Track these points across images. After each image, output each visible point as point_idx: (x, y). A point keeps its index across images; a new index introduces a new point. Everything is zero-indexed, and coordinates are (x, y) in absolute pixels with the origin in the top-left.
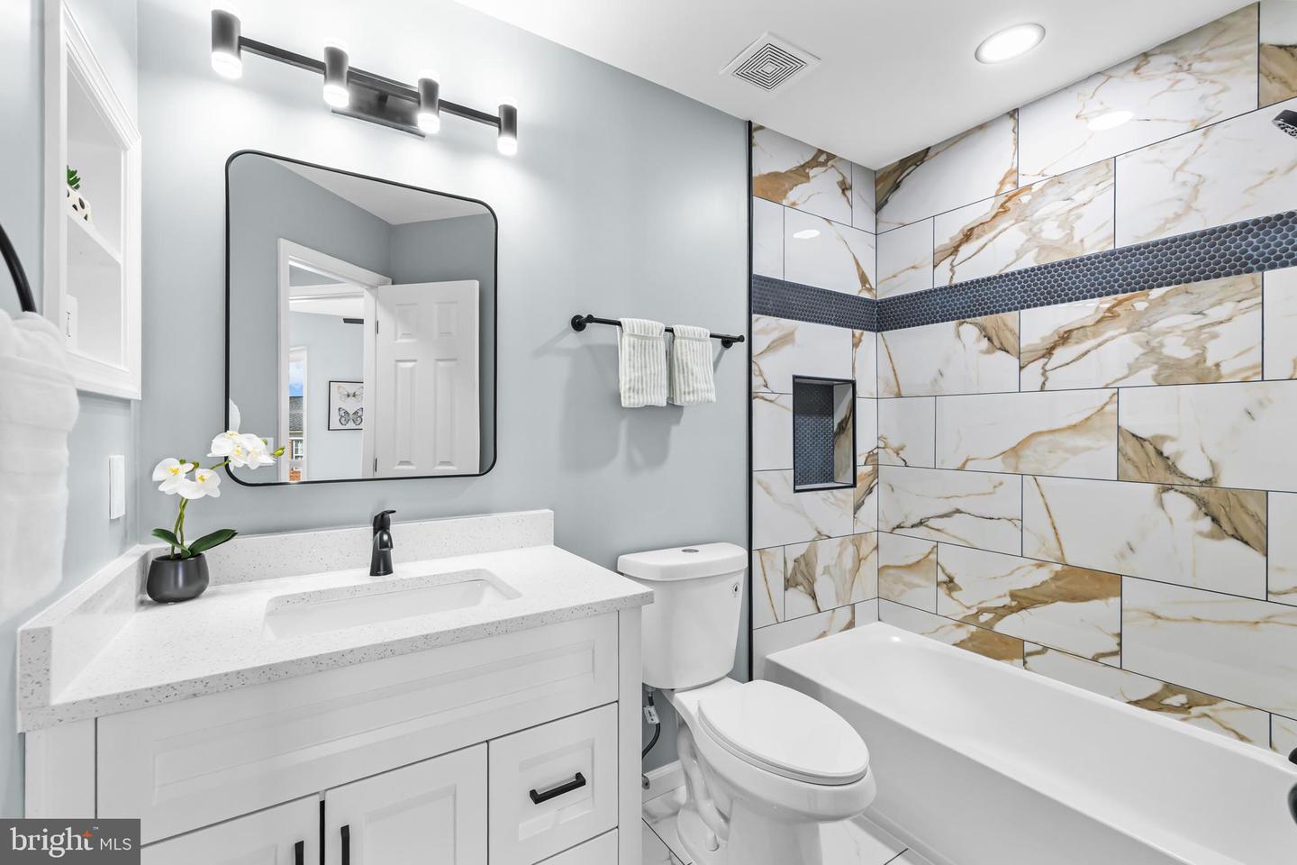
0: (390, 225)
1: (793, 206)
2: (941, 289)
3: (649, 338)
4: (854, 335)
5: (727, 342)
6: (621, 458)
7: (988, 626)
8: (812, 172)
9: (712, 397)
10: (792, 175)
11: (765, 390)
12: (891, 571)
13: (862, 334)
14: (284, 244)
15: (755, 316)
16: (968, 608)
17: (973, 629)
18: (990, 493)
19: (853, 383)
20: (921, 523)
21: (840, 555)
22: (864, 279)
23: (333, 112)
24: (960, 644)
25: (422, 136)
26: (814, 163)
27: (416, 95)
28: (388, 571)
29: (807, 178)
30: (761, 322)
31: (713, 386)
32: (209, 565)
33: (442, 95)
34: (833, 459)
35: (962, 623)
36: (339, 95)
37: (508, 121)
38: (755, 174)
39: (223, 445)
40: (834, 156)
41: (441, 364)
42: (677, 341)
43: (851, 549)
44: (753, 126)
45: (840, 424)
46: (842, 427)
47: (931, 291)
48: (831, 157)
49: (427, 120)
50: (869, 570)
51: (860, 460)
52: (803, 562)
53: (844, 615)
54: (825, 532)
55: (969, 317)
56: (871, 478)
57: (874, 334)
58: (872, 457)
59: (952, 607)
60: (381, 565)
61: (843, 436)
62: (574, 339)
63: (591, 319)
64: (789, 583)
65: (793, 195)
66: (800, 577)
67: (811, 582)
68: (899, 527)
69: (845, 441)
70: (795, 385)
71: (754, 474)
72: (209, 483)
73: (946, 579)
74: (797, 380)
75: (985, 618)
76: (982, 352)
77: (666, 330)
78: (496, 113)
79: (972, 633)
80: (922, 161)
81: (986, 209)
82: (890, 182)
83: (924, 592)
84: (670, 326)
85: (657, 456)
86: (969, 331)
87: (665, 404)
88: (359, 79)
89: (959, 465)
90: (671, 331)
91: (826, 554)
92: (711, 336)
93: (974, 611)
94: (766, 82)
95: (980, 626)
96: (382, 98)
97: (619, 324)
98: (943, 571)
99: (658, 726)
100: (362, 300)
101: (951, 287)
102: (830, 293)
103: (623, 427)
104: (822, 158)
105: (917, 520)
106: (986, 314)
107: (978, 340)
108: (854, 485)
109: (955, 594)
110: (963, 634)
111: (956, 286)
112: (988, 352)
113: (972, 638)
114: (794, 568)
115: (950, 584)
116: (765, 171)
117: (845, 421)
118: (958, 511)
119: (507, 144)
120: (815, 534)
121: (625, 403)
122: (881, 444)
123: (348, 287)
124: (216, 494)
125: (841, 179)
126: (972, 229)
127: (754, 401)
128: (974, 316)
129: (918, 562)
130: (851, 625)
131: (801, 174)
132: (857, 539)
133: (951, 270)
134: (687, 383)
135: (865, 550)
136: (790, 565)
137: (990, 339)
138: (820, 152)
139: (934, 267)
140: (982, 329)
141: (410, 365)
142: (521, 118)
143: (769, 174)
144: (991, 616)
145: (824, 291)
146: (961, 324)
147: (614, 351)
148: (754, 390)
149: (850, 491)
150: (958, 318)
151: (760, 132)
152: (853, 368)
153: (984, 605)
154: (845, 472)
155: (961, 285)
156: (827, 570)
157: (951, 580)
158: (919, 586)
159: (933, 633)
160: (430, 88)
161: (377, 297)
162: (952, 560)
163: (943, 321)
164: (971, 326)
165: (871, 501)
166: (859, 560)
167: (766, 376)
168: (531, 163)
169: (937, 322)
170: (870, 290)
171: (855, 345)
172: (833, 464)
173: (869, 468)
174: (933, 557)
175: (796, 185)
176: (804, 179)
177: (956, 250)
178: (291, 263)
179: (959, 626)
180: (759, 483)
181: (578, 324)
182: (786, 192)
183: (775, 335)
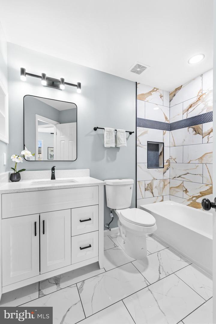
0: (59, 111)
1: (147, 101)
2: (184, 120)
3: (111, 132)
4: (163, 132)
5: (131, 133)
6: (105, 158)
7: (195, 201)
8: (152, 93)
9: (126, 145)
10: (147, 94)
11: (140, 144)
12: (173, 188)
13: (166, 131)
14: (37, 115)
15: (137, 127)
16: (190, 196)
17: (191, 201)
18: (195, 169)
19: (163, 143)
20: (180, 177)
21: (159, 184)
22: (166, 118)
23: (44, 86)
24: (188, 205)
25: (61, 90)
26: (153, 91)
27: (60, 81)
28: (54, 179)
29: (151, 94)
30: (139, 129)
31: (126, 142)
32: (21, 176)
33: (65, 81)
34: (159, 162)
35: (189, 200)
36: (45, 83)
37: (79, 85)
38: (137, 94)
39: (23, 153)
40: (158, 89)
41: (70, 141)
42: (118, 133)
43: (162, 183)
44: (137, 83)
45: (160, 153)
46: (161, 154)
47: (182, 120)
48: (157, 89)
49: (62, 86)
50: (167, 188)
51: (165, 162)
52: (150, 185)
53: (161, 198)
54: (155, 178)
55: (191, 126)
56: (168, 166)
57: (169, 131)
58: (168, 161)
59: (186, 196)
60: (53, 177)
61: (161, 156)
62: (94, 132)
63: (97, 128)
64: (146, 190)
65: (147, 99)
66: (149, 188)
67: (152, 190)
68: (175, 178)
69: (161, 157)
70: (148, 143)
71: (137, 164)
72: (21, 160)
73: (185, 190)
74: (148, 142)
75: (194, 198)
76: (194, 134)
77: (115, 130)
78: (76, 84)
79: (191, 202)
80: (180, 89)
81: (195, 99)
82: (173, 94)
83: (180, 193)
84: (116, 129)
85: (114, 158)
86: (191, 129)
87: (115, 147)
88: (48, 79)
89: (188, 162)
90: (116, 130)
91: (155, 183)
92: (126, 132)
93: (192, 197)
94: (138, 73)
95: (193, 201)
96: (53, 83)
97: (104, 129)
98: (185, 188)
99: (113, 217)
100: (53, 128)
101: (187, 119)
102: (157, 122)
103: (106, 151)
104: (155, 90)
105: (179, 176)
106: (195, 125)
107: (193, 132)
108: (163, 168)
109: (187, 193)
110: (189, 203)
111: (188, 119)
112: (195, 134)
113: (191, 203)
114: (147, 186)
115: (186, 191)
116: (140, 93)
117: (161, 152)
118: (188, 173)
119: (79, 90)
120: (153, 178)
121: (105, 146)
122: (171, 158)
123: (51, 125)
124: (22, 162)
125: (160, 94)
126: (192, 105)
127: (137, 147)
128: (192, 126)
129: (179, 186)
130: (162, 200)
131: (150, 93)
132: (164, 180)
133: (187, 115)
134: (120, 142)
135: (166, 183)
136: (146, 185)
137: (196, 131)
138: (155, 88)
139: (183, 114)
140: (194, 129)
141: (63, 142)
142: (82, 85)
143: (141, 94)
144: (195, 198)
145: (155, 121)
146: (189, 128)
147: (103, 135)
148: (137, 144)
149: (163, 169)
150: (188, 126)
151: (139, 84)
152: (163, 140)
153: (194, 196)
154: (161, 165)
155: (189, 118)
156: (156, 187)
157: (186, 190)
158: (179, 192)
159: (182, 203)
160: (63, 80)
161: (56, 127)
162: (187, 185)
163: (185, 127)
164: (191, 128)
165: (168, 171)
166: (165, 186)
167: (140, 141)
168: (84, 94)
169: (184, 128)
170: (168, 121)
171: (164, 134)
172: (159, 163)
173: (167, 164)
174: (182, 184)
175: (148, 96)
176: (150, 95)
177: (188, 110)
178: (38, 120)
179: (188, 201)
180: (138, 166)
181: (95, 129)
182: (146, 98)
183: (143, 132)
